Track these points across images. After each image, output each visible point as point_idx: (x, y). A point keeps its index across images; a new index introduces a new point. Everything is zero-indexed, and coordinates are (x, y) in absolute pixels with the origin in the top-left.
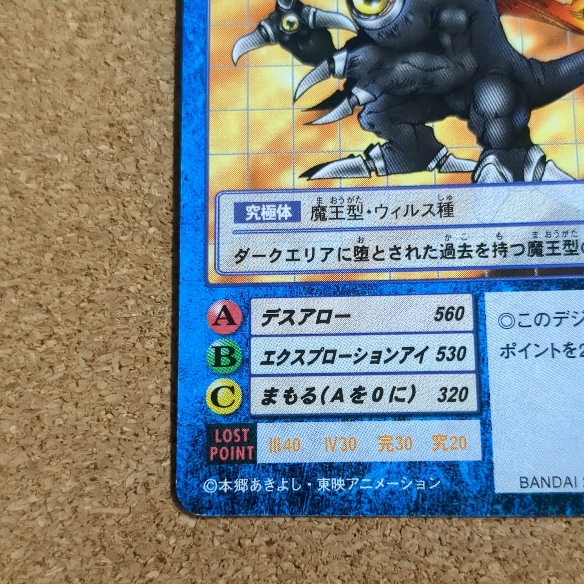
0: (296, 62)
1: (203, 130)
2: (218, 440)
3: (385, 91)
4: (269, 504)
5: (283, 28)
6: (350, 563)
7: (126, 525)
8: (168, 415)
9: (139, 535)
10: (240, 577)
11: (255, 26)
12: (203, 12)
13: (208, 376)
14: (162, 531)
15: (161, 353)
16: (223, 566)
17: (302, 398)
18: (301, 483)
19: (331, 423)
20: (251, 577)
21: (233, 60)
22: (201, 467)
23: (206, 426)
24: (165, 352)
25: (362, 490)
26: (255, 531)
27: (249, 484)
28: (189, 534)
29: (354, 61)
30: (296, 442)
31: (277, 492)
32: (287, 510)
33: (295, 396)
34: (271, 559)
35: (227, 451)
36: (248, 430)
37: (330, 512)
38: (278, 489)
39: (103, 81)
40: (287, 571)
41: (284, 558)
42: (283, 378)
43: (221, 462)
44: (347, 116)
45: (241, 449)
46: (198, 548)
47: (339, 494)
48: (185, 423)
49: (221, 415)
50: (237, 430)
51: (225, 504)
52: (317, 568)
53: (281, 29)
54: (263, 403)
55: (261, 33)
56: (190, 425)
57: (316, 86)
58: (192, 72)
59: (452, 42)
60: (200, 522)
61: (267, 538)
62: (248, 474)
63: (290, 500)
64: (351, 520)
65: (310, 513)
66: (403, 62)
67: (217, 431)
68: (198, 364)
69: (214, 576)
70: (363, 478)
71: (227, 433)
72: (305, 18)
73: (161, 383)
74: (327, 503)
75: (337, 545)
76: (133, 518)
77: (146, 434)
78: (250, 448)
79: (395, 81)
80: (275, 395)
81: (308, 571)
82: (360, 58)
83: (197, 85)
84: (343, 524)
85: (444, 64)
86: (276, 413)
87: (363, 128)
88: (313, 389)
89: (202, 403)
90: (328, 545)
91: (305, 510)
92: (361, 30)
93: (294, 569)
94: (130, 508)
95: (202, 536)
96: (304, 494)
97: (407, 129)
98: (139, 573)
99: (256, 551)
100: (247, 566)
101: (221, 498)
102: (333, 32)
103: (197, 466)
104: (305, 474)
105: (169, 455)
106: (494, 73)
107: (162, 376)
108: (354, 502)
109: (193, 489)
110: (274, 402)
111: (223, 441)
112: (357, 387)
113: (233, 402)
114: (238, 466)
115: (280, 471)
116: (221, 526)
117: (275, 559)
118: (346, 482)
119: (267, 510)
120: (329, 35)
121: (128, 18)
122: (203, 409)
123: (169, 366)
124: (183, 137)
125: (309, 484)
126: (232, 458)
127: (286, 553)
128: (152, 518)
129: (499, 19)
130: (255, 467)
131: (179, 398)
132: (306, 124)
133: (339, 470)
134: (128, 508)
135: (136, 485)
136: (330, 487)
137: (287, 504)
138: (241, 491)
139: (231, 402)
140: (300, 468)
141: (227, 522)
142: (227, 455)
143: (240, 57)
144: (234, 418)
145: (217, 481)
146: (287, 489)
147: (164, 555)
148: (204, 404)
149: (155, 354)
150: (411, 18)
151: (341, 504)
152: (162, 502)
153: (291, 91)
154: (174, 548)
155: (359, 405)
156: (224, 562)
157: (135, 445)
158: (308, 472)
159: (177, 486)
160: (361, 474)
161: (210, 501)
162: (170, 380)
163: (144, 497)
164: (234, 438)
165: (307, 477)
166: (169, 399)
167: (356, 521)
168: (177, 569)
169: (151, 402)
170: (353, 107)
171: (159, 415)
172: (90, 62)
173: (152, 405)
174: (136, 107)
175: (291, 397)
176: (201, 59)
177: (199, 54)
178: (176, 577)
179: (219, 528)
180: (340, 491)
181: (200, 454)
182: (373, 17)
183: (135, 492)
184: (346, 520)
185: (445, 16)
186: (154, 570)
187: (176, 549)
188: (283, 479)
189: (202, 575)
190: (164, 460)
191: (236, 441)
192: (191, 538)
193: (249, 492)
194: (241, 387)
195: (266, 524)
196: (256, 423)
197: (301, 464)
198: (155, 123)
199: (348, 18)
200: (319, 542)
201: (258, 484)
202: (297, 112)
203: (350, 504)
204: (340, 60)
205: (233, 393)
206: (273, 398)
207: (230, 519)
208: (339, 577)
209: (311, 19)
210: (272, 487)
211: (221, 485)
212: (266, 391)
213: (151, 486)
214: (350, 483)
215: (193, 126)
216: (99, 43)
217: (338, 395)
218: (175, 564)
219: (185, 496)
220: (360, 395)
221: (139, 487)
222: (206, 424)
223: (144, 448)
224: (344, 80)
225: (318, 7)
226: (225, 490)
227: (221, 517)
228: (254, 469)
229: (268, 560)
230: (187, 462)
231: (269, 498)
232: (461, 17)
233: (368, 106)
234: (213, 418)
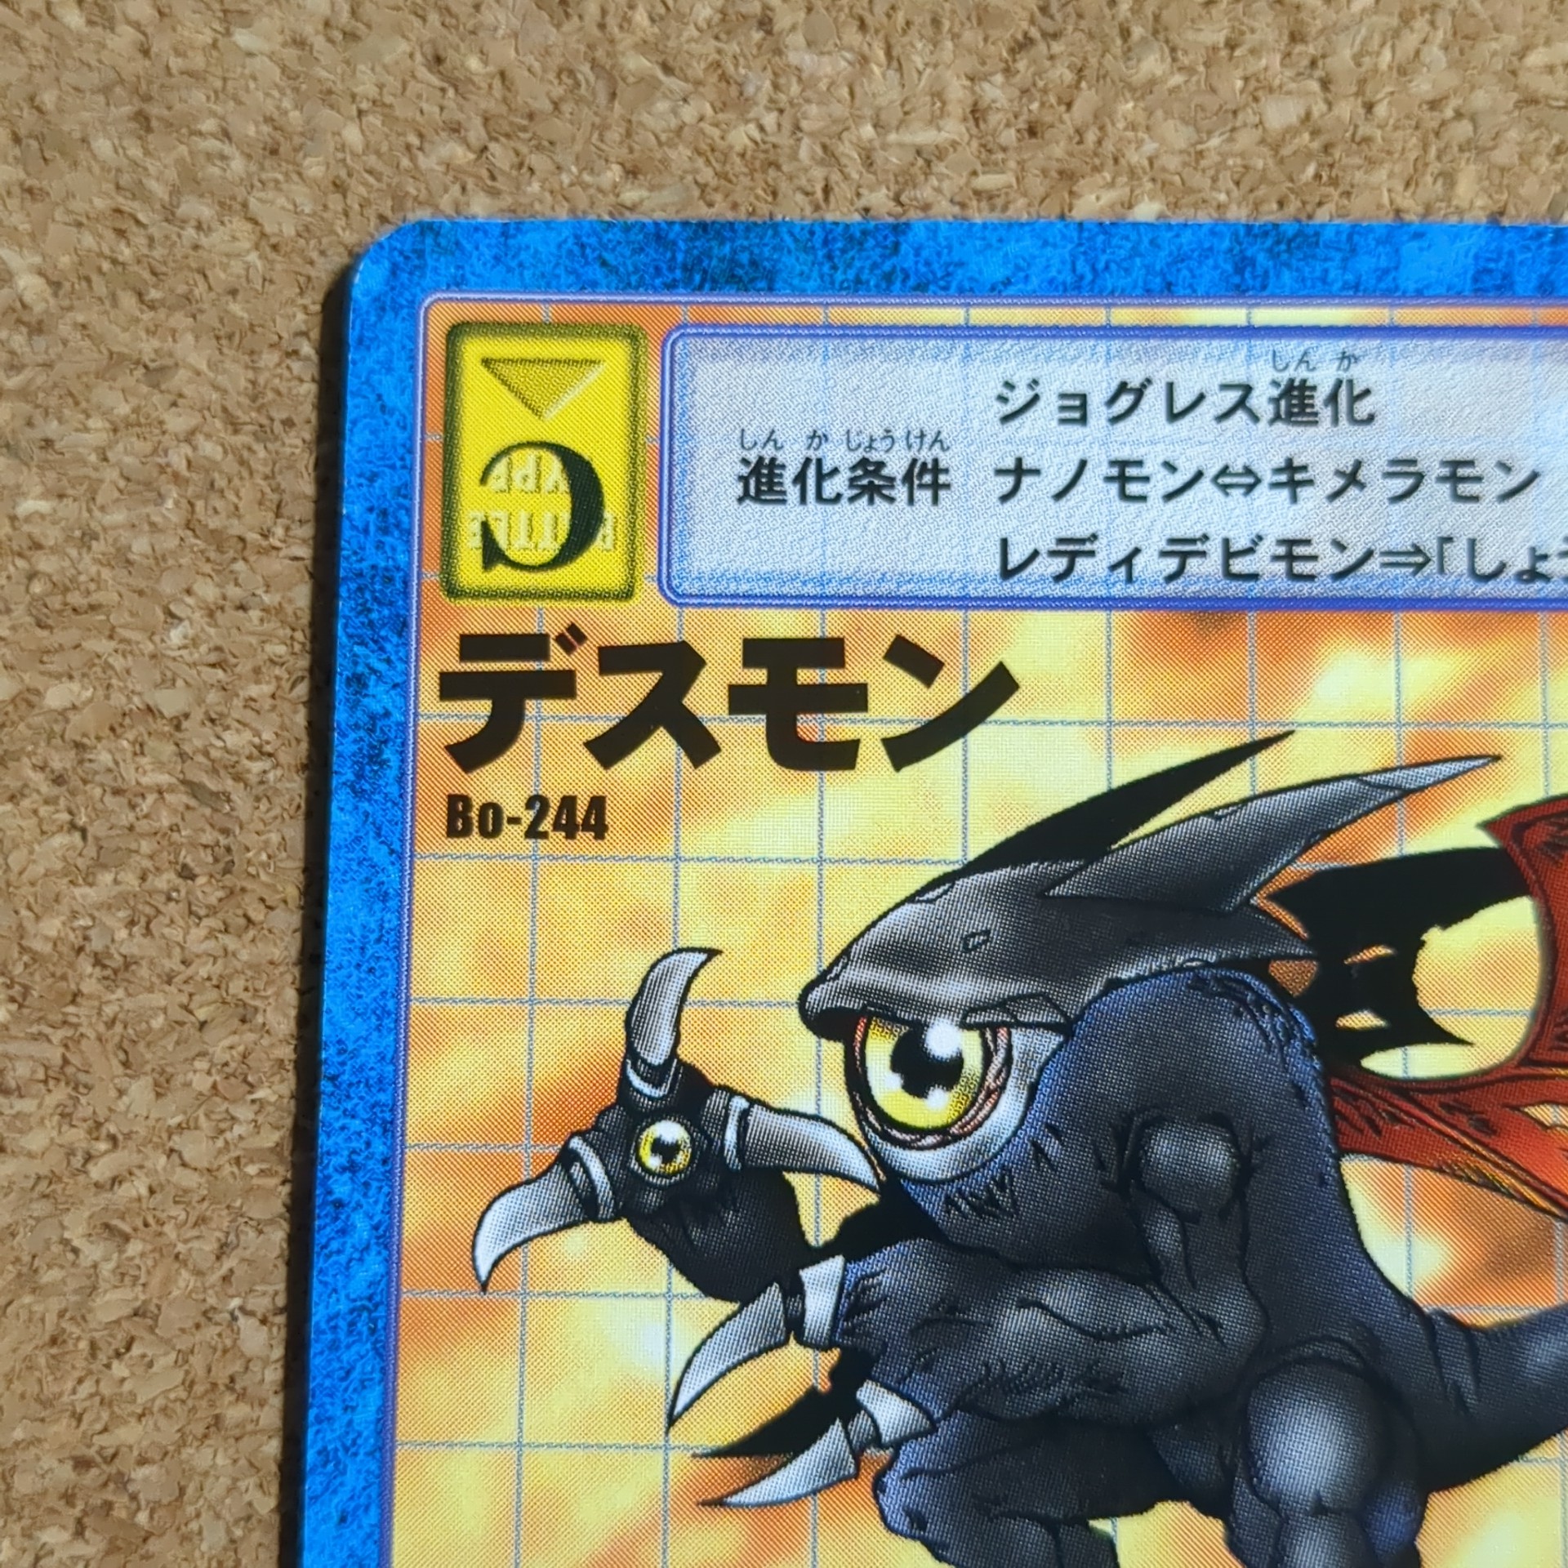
0: (681, 1285)
1: (374, 1511)
3: (962, 1402)
5: (639, 1159)
11: (553, 1151)
12: (383, 1097)
21: (475, 1268)
29: (865, 1289)
39: (55, 1304)
44: (840, 1480)
53: (634, 1165)
55: (571, 1179)
57: (743, 1370)
58: (343, 1307)
59: (1185, 1241)
66: (1024, 1304)
72: (712, 1131)
79: (997, 1369)
82: (886, 1279)
83: (358, 1353)
85: (1156, 1318)
87: (890, 1528)
92: (892, 1183)
97: (1033, 1537)
102: (802, 1184)
106: (1317, 1359)
120: (788, 1196)
121: (140, 1091)
124: (307, 1532)
129: (1338, 1168)
132: (705, 1503)
143: (501, 1257)
150: (1052, 1147)
153: (662, 1385)
170: (857, 1454)
172: (13, 1235)
174: (160, 1402)
176: (374, 1265)
177: (367, 1248)
182: (930, 1140)
185: (1164, 1148)
198: (221, 1460)
199: (851, 1138)
202: (680, 1461)
204: (821, 1284)
209: (731, 1135)
215: (343, 1495)
216: (44, 1171)
224: (835, 1353)
225: (754, 1095)
232: (1216, 1156)
233: (907, 1450)
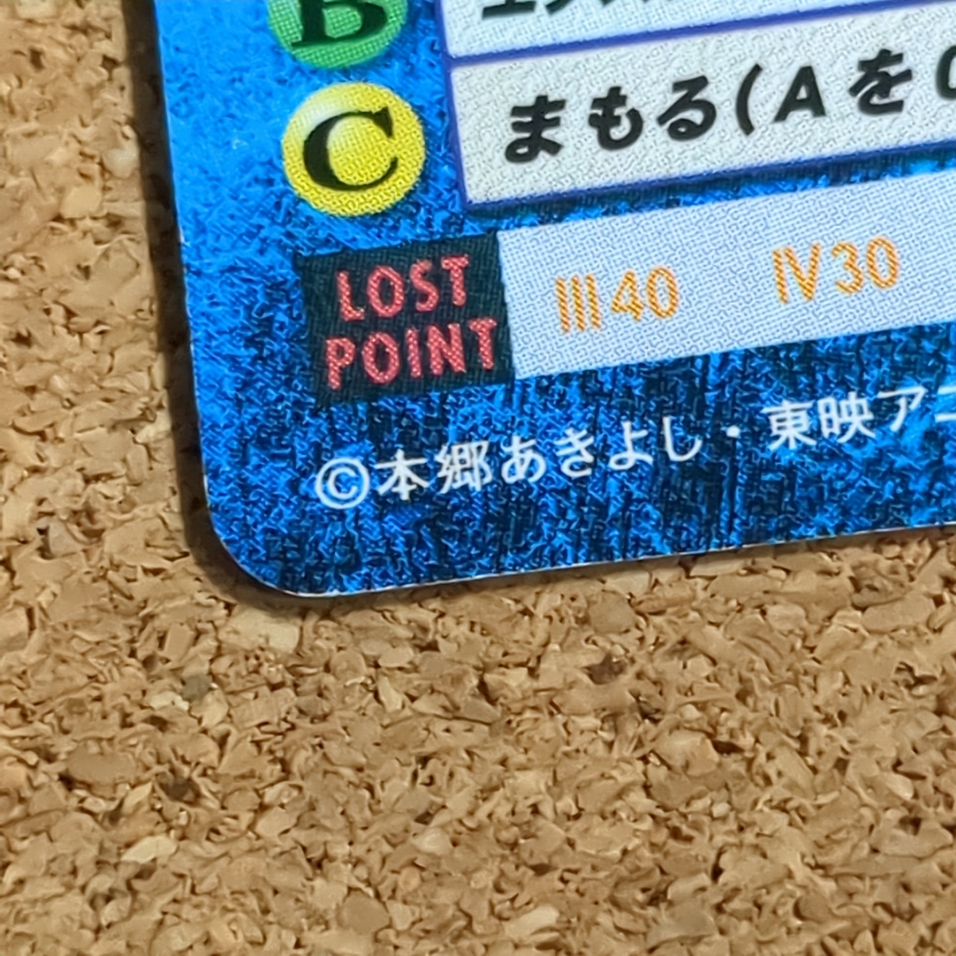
2: (350, 312)
4: (583, 523)
6: (931, 704)
7: (22, 675)
8: (141, 252)
9: (76, 707)
10: (503, 811)
13: (281, 81)
14: (167, 681)
15: (85, 29)
16: (431, 781)
17: (662, 120)
18: (699, 430)
19: (787, 197)
20: (546, 809)
22: (297, 418)
23: (295, 268)
24: (97, 22)
25: (941, 426)
26: (541, 637)
27: (495, 456)
28: (278, 679)
30: (661, 283)
31: (608, 474)
32: (656, 537)
33: (635, 117)
34: (616, 729)
35: (392, 348)
36: (464, 261)
37: (830, 525)
38: (612, 465)
40: (687, 766)
41: (666, 721)
42: (579, 57)
43: (374, 391)
45: (447, 335)
46: (320, 727)
47: (856, 454)
48: (214, 264)
49: (352, 219)
50: (421, 266)
51: (408, 542)
52: (803, 740)
54: (512, 154)
56: (232, 269)
60: (316, 631)
61: (591, 657)
62: (488, 423)
63: (663, 498)
64: (914, 548)
65: (747, 537)
67: (343, 278)
68: (239, 45)
69: (396, 823)
70: (939, 384)
71: (384, 281)
73: (98, 139)
74: (812, 489)
75: (871, 644)
76: (45, 649)
77: (62, 331)
78: (482, 326)
80: (556, 122)
81: (770, 757)
84: (884, 564)
86: (565, 186)
88: (701, 82)
89: (270, 182)
90: (838, 648)
91: (730, 529)
93: (714, 756)
94: (30, 613)
95: (329, 680)
96: (715, 467)
98: (92, 852)
99: (555, 708)
100: (523, 768)
101: (391, 524)
103: (280, 416)
104: (710, 396)
105: (162, 396)
107: (96, 114)
108: (920, 474)
109: (274, 499)
110: (554, 148)
111: (371, 312)
112: (871, 55)
113: (394, 164)
114: (443, 399)
115: (610, 395)
116: (403, 632)
117: (631, 729)
118: (876, 406)
119: (577, 546)
122: (278, 205)
123: (123, 74)
125: (733, 432)
126: (416, 371)
127: (674, 698)
128: (124, 636)
130: (509, 392)
131: (176, 176)
133: (843, 366)
134: (21, 613)
135: (42, 523)
136: (815, 433)
137: (655, 515)
138: (465, 488)
139: (385, 166)
140: (688, 377)
141: (424, 615)
142: (394, 364)
144: (405, 223)
145: (366, 463)
146: (649, 459)
147: (186, 771)
148: (279, 187)
149: (61, 35)
151: (868, 490)
152: (156, 572)
154: (222, 742)
155: (886, 119)
156: (432, 763)
157: (23, 378)
158: (721, 386)
159: (210, 500)
160: (931, 370)
161: (348, 540)
162: (132, 123)
163: (81, 565)
164: (413, 296)
165: (720, 405)
166: (135, 191)
167: (935, 550)
168: (246, 817)
169: (68, 213)
171: (105, 255)
173: (72, 222)
175: (617, 121)
178: (244, 844)
179: (394, 642)
180: (859, 440)
181: (288, 370)
183: (44, 552)
184: (896, 550)
186: (152, 834)
187: (231, 740)
188: (626, 425)
189: (351, 824)
190: (146, 416)
191: (421, 306)
192: (289, 692)
193: (500, 488)
194: (418, 110)
195: (581, 603)
196: (496, 229)
197: (692, 359)
200: (798, 644)
201: (530, 455)
203: (904, 483)
205: (389, 132)
206: (547, 134)
207: (435, 604)
208: (897, 765)
210: (588, 458)
211: (382, 476)
212: (517, 111)
213: (103, 519)
214: (892, 406)
217: (803, 94)
218: (232, 801)
219: (247, 532)
220: (887, 84)
221: (56, 531)
222: (295, 257)
223: (59, 382)
226: (404, 491)
227: (396, 597)
228: (508, 401)
229: (607, 736)
230: (239, 403)
231: (581, 502)
234: (322, 235)
